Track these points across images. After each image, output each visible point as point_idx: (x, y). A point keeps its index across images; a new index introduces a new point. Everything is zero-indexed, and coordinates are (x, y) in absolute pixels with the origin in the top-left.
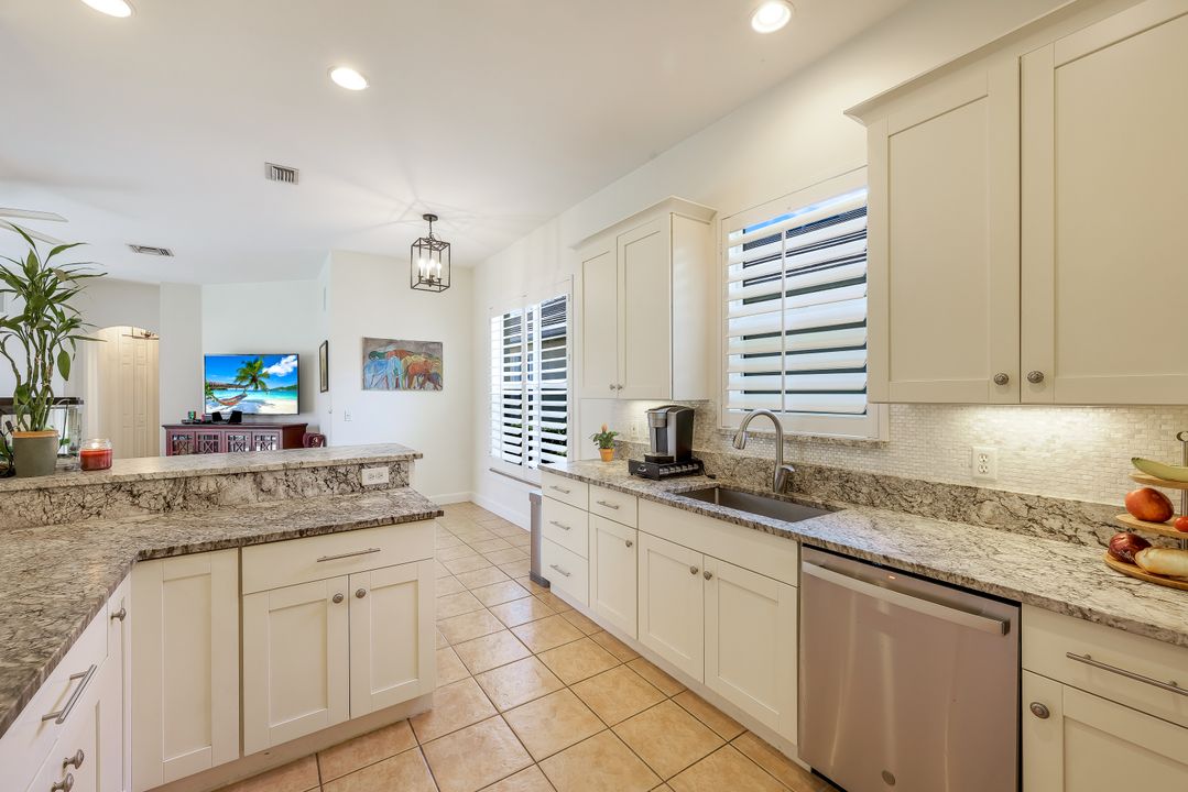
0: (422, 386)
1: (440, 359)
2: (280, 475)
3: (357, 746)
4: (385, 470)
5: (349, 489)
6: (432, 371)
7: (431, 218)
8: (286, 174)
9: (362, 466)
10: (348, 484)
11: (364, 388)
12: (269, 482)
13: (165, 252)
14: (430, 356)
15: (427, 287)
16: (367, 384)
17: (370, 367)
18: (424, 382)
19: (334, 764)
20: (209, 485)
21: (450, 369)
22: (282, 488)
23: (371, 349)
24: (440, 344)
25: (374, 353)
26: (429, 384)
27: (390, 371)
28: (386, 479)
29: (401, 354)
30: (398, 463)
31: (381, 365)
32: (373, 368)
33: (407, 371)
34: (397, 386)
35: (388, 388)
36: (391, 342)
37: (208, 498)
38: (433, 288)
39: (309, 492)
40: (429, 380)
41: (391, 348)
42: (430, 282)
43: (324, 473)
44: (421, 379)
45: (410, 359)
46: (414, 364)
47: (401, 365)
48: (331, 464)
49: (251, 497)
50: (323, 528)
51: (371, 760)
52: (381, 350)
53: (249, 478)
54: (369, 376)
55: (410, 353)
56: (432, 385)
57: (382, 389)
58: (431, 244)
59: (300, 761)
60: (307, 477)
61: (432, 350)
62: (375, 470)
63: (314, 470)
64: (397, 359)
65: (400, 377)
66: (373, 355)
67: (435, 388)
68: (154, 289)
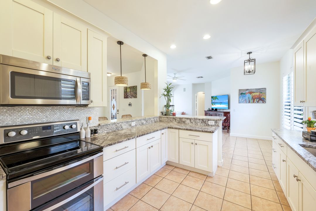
0: (258, 102)
1: (265, 93)
2: (194, 120)
3: (196, 174)
4: (213, 122)
5: (206, 125)
6: (262, 97)
7: (249, 53)
8: (209, 58)
9: (208, 120)
10: (206, 124)
11: (239, 103)
12: (192, 121)
13: (202, 77)
14: (261, 93)
15: (249, 73)
16: (240, 102)
17: (241, 97)
18: (259, 101)
19: (191, 174)
20: (184, 120)
21: (269, 97)
22: (194, 122)
23: (241, 92)
24: (265, 89)
25: (242, 93)
26: (260, 101)
27: (247, 98)
28: (214, 124)
29: (251, 93)
30: (217, 121)
31: (244, 96)
32: (242, 97)
33: (253, 98)
34: (249, 102)
35: (246, 103)
36: (247, 90)
37: (184, 122)
38: (250, 73)
39: (198, 124)
40: (261, 100)
41: (247, 91)
42: (249, 72)
43: (201, 121)
44: (257, 100)
45: (253, 94)
46: (255, 95)
47: (251, 96)
48: (202, 119)
49: (190, 123)
50: (190, 129)
51: (196, 177)
52: (244, 92)
53: (189, 120)
54: (240, 100)
55: (254, 92)
56: (262, 102)
57: (244, 103)
58: (250, 60)
59: (188, 170)
60: (198, 121)
61: (262, 91)
62: (211, 122)
63: (199, 120)
64: (249, 94)
65: (250, 99)
66: (242, 94)
67: (263, 102)
68: (204, 84)
